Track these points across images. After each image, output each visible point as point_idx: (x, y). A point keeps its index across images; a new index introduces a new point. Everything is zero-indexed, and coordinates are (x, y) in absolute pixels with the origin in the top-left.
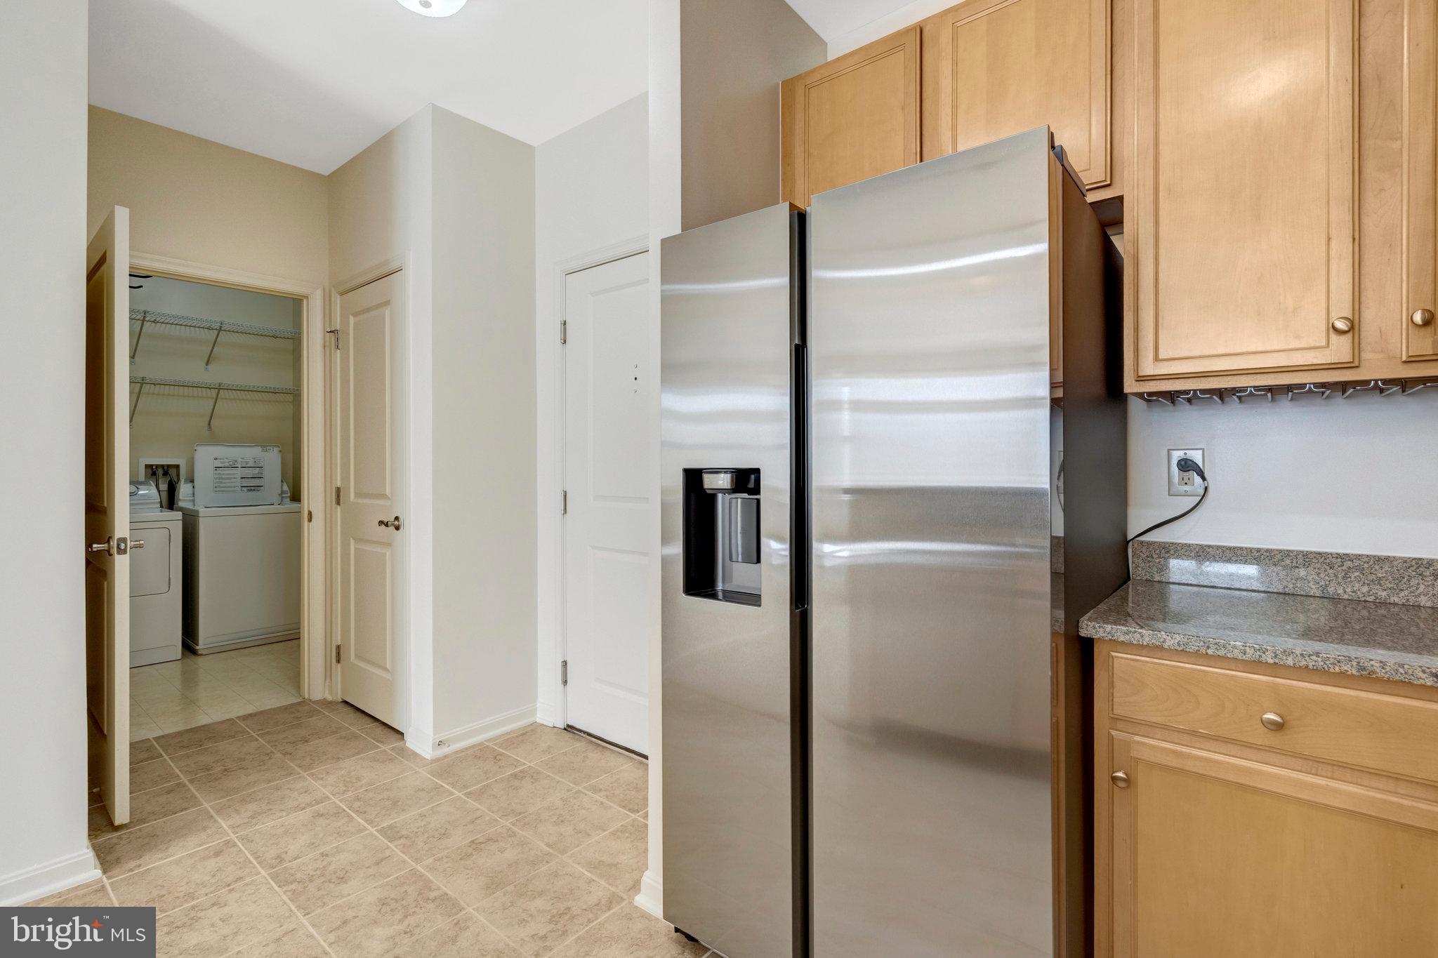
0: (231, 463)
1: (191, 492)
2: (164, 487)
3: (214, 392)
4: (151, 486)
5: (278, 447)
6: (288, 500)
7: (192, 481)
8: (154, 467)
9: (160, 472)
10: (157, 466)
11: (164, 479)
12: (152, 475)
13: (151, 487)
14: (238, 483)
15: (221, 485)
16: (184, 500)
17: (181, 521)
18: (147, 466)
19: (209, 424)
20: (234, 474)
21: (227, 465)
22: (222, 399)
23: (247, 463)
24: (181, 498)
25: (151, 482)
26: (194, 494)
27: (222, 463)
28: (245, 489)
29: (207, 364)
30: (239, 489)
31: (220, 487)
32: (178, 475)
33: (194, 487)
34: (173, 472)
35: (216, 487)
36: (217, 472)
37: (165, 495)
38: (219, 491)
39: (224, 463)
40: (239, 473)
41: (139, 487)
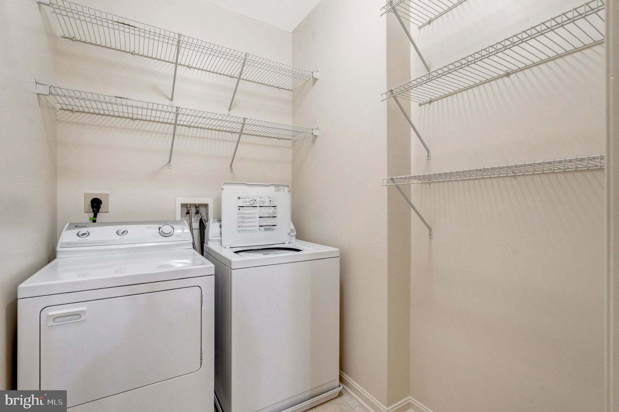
0: (251, 203)
1: (219, 232)
2: (196, 225)
3: (236, 137)
4: (185, 225)
5: (288, 186)
6: (294, 238)
7: (220, 220)
8: (188, 207)
9: (193, 211)
10: (191, 205)
11: (196, 217)
12: (187, 213)
13: (185, 227)
14: (257, 222)
15: (244, 225)
16: (213, 240)
17: (214, 276)
18: (183, 205)
19: (231, 166)
20: (254, 214)
21: (248, 204)
22: (243, 143)
23: (264, 202)
24: (210, 238)
25: (185, 221)
26: (221, 234)
27: (244, 202)
28: (262, 228)
29: (230, 110)
30: (258, 227)
31: (243, 227)
32: (207, 214)
33: (221, 226)
34: (202, 210)
35: (239, 227)
36: (240, 211)
37: (196, 233)
38: (242, 230)
39: (246, 202)
40: (257, 212)
41: (174, 226)
